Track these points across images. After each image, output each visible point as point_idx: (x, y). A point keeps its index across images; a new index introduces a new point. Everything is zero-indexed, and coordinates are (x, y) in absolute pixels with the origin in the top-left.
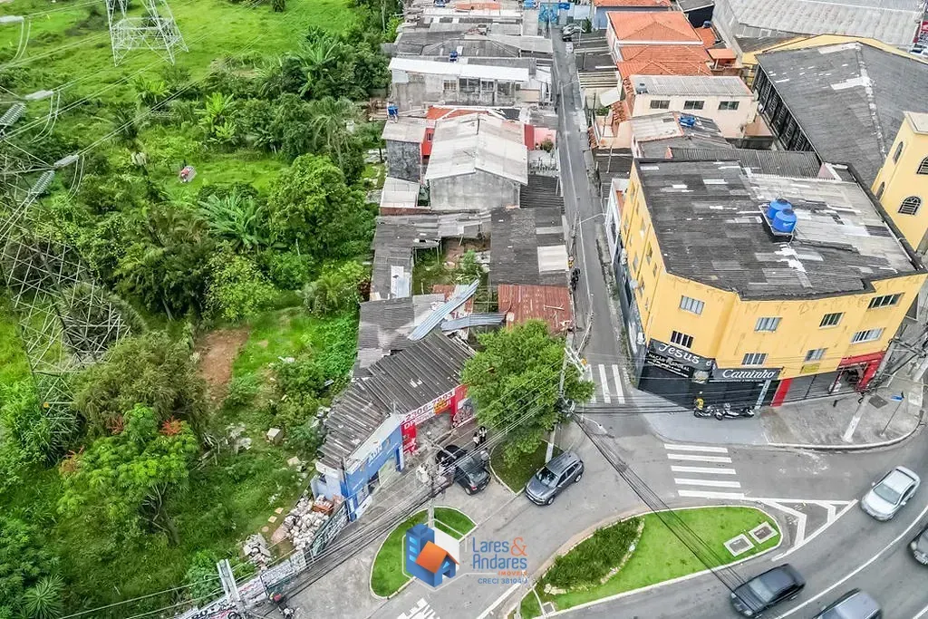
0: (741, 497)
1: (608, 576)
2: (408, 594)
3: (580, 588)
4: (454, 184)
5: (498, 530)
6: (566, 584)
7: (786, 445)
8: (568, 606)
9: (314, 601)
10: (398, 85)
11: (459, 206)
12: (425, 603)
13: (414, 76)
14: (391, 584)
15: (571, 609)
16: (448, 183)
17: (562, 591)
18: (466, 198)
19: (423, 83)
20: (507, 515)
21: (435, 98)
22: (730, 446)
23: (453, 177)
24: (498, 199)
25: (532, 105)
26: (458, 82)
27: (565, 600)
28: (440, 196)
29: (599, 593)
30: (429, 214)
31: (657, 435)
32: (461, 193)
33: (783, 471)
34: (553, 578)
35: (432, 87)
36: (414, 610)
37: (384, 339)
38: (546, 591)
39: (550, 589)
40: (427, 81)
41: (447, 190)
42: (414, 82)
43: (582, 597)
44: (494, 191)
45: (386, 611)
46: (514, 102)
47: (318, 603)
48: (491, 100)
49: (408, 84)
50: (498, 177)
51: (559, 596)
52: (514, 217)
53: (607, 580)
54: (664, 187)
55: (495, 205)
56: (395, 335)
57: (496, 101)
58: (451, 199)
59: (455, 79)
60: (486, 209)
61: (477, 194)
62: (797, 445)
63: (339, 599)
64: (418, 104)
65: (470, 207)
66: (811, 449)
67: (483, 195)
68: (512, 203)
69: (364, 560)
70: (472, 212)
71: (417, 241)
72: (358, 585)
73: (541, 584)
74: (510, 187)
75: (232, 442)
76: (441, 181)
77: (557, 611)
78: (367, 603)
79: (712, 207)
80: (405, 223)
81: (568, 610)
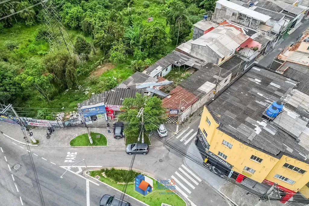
0: (186, 196)
1: (121, 183)
2: (76, 149)
3: (111, 180)
4: (199, 48)
5: (110, 151)
6: (108, 176)
7: (225, 195)
8: (102, 181)
9: (58, 135)
10: (217, 9)
11: (199, 57)
12: (76, 154)
13: (223, 7)
14: (75, 144)
15: (102, 182)
16: (197, 47)
17: (105, 177)
18: (201, 55)
19: (226, 11)
20: (117, 149)
21: (228, 18)
22: (204, 181)
23: (199, 46)
24: (211, 60)
25: (263, 32)
26: (238, 14)
27: (103, 179)
28: (194, 51)
29: (113, 185)
30: (188, 55)
31: (184, 161)
32: (200, 52)
33: (212, 201)
34: (107, 172)
35: (228, 13)
36: (73, 153)
37: (130, 84)
38: (102, 173)
39: (103, 174)
40: (227, 10)
41: (196, 50)
42: (223, 10)
43: (108, 182)
44: (211, 56)
45: (68, 149)
46: (256, 29)
47: (58, 136)
48: (248, 25)
49: (220, 10)
50: (213, 51)
51: (103, 177)
52: (213, 68)
53: (119, 184)
54: (251, 78)
55: (210, 61)
56: (134, 84)
57: (250, 26)
58: (197, 53)
59: (237, 12)
60: (207, 61)
61: (205, 55)
62: (229, 199)
63: (62, 139)
64: (222, 18)
65: (202, 59)
66: (233, 204)
67: (207, 56)
68: (216, 63)
69: (76, 135)
70: (202, 61)
71: (176, 62)
72: (69, 139)
73: (103, 171)
74: (216, 56)
75: (85, 91)
76: (195, 45)
77: (99, 180)
78: (66, 144)
79: (258, 93)
80: (180, 55)
81: (101, 182)
